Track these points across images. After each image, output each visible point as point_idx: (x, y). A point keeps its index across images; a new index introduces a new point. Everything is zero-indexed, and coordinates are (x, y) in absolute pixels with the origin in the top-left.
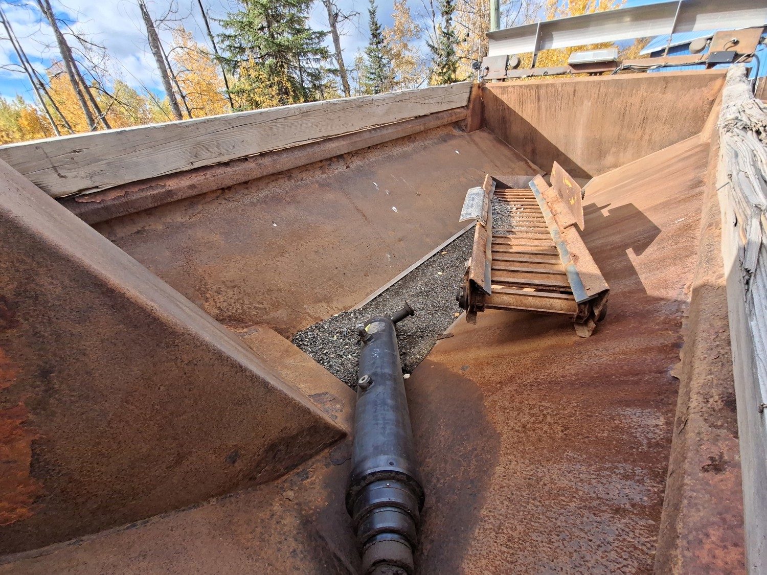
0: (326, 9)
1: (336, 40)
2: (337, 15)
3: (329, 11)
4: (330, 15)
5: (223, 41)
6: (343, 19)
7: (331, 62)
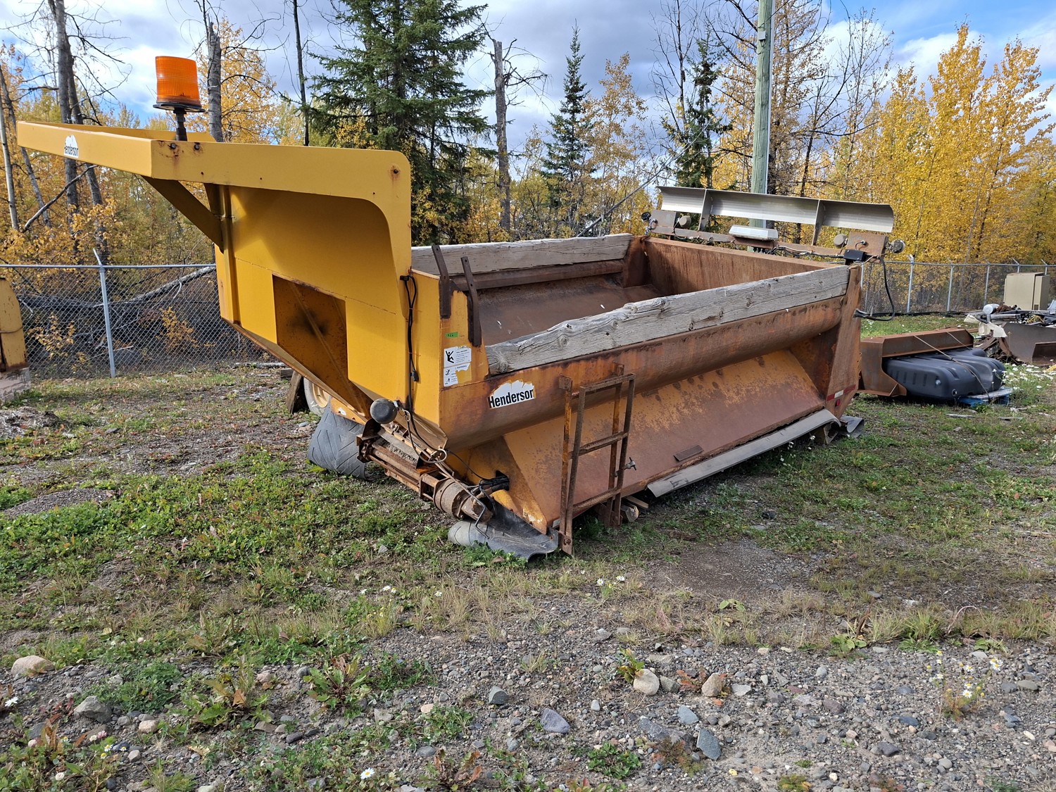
0: (493, 64)
1: (501, 109)
2: (509, 76)
3: (498, 70)
4: (497, 75)
5: (319, 87)
6: (518, 81)
7: (487, 137)
